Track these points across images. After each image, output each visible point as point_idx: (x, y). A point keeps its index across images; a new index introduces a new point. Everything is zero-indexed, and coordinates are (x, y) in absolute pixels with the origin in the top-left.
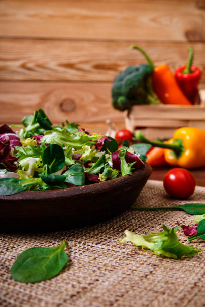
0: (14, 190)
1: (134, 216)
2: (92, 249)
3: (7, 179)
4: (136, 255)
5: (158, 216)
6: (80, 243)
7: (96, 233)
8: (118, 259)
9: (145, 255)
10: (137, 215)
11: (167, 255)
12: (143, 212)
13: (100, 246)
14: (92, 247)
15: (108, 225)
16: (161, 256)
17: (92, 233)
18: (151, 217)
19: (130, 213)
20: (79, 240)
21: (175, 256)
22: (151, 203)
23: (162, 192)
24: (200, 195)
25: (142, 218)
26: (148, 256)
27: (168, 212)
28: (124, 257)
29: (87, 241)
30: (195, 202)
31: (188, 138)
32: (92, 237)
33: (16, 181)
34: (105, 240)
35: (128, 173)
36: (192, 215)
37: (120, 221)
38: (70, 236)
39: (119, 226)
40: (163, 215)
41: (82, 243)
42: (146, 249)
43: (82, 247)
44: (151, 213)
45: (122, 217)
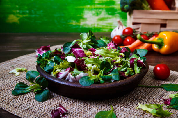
0: (89, 83)
1: (140, 91)
2: (124, 110)
3: (85, 77)
4: (144, 115)
5: (151, 92)
6: (118, 107)
7: (124, 101)
8: (137, 116)
9: (148, 115)
10: (141, 90)
11: (158, 116)
12: (144, 88)
13: (127, 109)
14: (124, 109)
15: (129, 96)
16: (155, 116)
17: (122, 101)
18: (148, 92)
19: (137, 89)
20: (117, 105)
21: (161, 116)
22: (147, 82)
23: (152, 74)
24: (172, 77)
25: (144, 92)
26: (149, 116)
27: (156, 89)
28: (139, 115)
29: (121, 106)
30: (169, 83)
31: (167, 38)
32: (123, 104)
33: (88, 78)
34: (129, 106)
35: (139, 72)
36: (168, 91)
37: (133, 94)
38: (113, 103)
39: (134, 97)
40: (154, 91)
41: (119, 107)
42: (148, 112)
43: (120, 109)
44: (147, 89)
45: (134, 92)
